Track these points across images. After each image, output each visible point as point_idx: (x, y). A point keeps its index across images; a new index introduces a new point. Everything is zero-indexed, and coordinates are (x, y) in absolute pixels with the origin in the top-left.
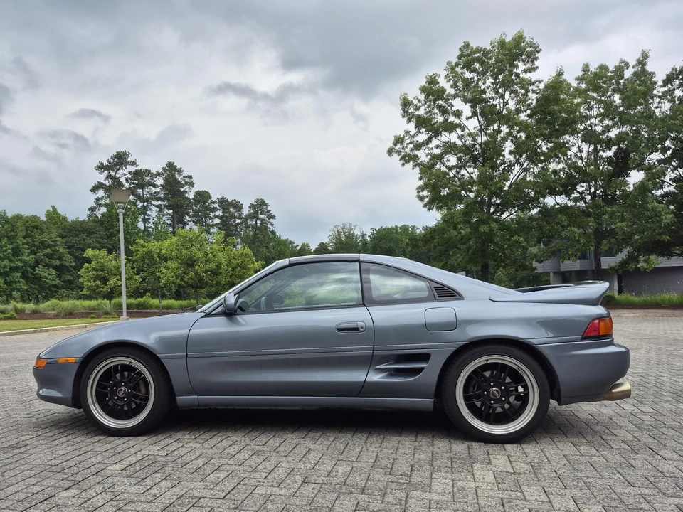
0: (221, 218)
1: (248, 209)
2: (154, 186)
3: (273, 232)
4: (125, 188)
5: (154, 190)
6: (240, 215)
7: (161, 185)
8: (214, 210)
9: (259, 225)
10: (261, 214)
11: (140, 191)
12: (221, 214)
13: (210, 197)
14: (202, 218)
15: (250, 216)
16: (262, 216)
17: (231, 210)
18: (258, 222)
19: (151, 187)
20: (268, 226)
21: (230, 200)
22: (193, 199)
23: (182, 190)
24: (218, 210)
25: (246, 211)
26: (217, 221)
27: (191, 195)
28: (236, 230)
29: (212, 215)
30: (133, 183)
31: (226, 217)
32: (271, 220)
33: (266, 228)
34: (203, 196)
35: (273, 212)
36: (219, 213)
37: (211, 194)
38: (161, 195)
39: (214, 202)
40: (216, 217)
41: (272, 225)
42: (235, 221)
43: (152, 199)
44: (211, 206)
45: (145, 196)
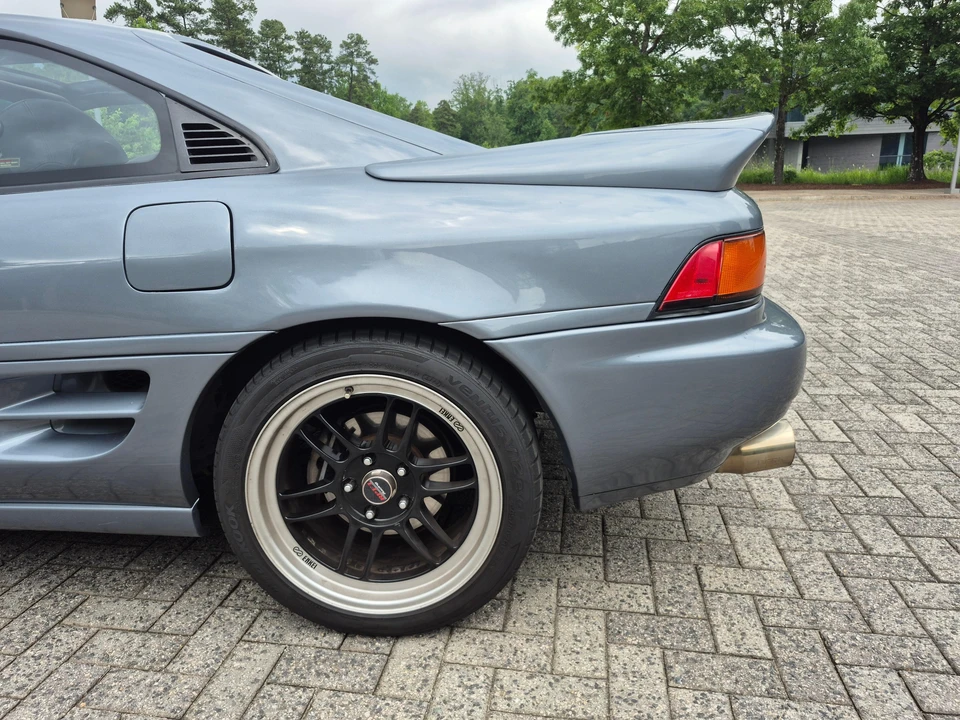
0: (303, 62)
1: (340, 49)
2: (200, 11)
3: (375, 84)
4: (154, 15)
5: (200, 17)
6: (328, 58)
7: (210, 10)
8: (289, 49)
9: (355, 73)
10: (358, 56)
11: (179, 19)
12: (303, 57)
13: (284, 30)
14: (274, 62)
15: (344, 60)
16: (359, 60)
17: (315, 50)
18: (354, 68)
19: (196, 13)
20: (369, 74)
21: (313, 35)
22: (259, 32)
23: (240, 17)
24: (297, 50)
25: (336, 52)
26: (298, 66)
27: (255, 26)
28: (324, 80)
29: (288, 57)
30: (169, 7)
31: (310, 61)
32: (373, 66)
33: (366, 78)
34: (272, 28)
35: (375, 55)
36: (300, 54)
37: (285, 26)
38: (212, 25)
39: (288, 38)
40: (295, 60)
41: (374, 73)
42: (322, 67)
43: (198, 31)
44: (286, 43)
45: (187, 26)
